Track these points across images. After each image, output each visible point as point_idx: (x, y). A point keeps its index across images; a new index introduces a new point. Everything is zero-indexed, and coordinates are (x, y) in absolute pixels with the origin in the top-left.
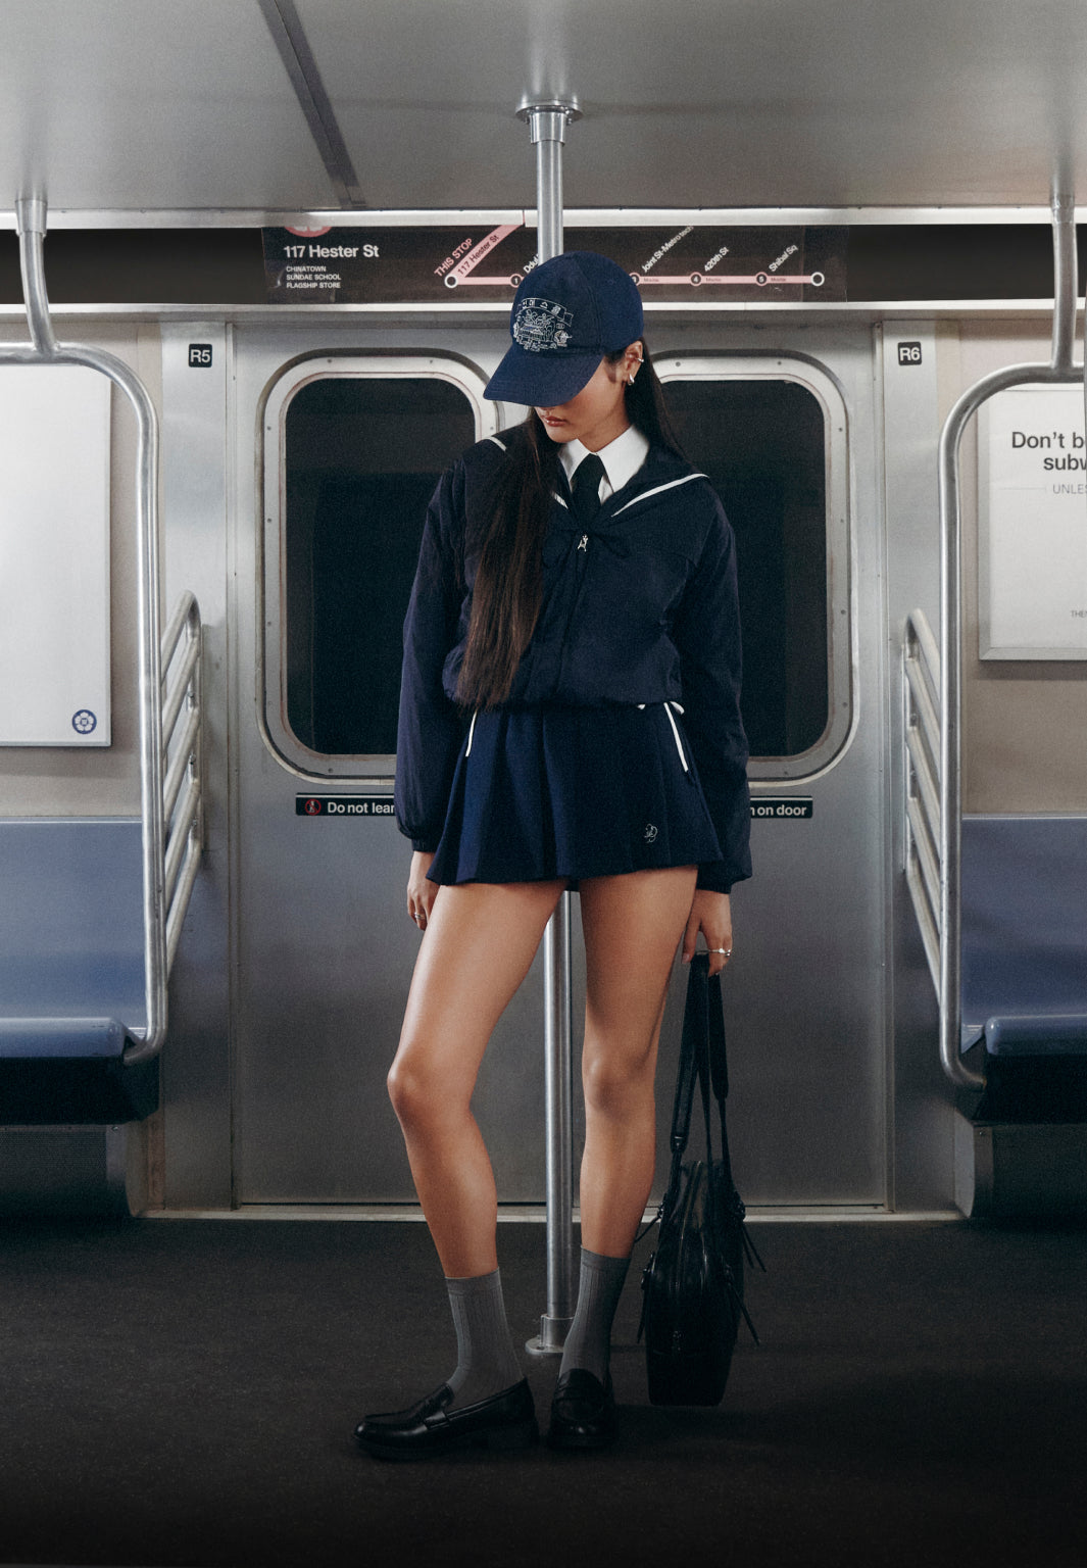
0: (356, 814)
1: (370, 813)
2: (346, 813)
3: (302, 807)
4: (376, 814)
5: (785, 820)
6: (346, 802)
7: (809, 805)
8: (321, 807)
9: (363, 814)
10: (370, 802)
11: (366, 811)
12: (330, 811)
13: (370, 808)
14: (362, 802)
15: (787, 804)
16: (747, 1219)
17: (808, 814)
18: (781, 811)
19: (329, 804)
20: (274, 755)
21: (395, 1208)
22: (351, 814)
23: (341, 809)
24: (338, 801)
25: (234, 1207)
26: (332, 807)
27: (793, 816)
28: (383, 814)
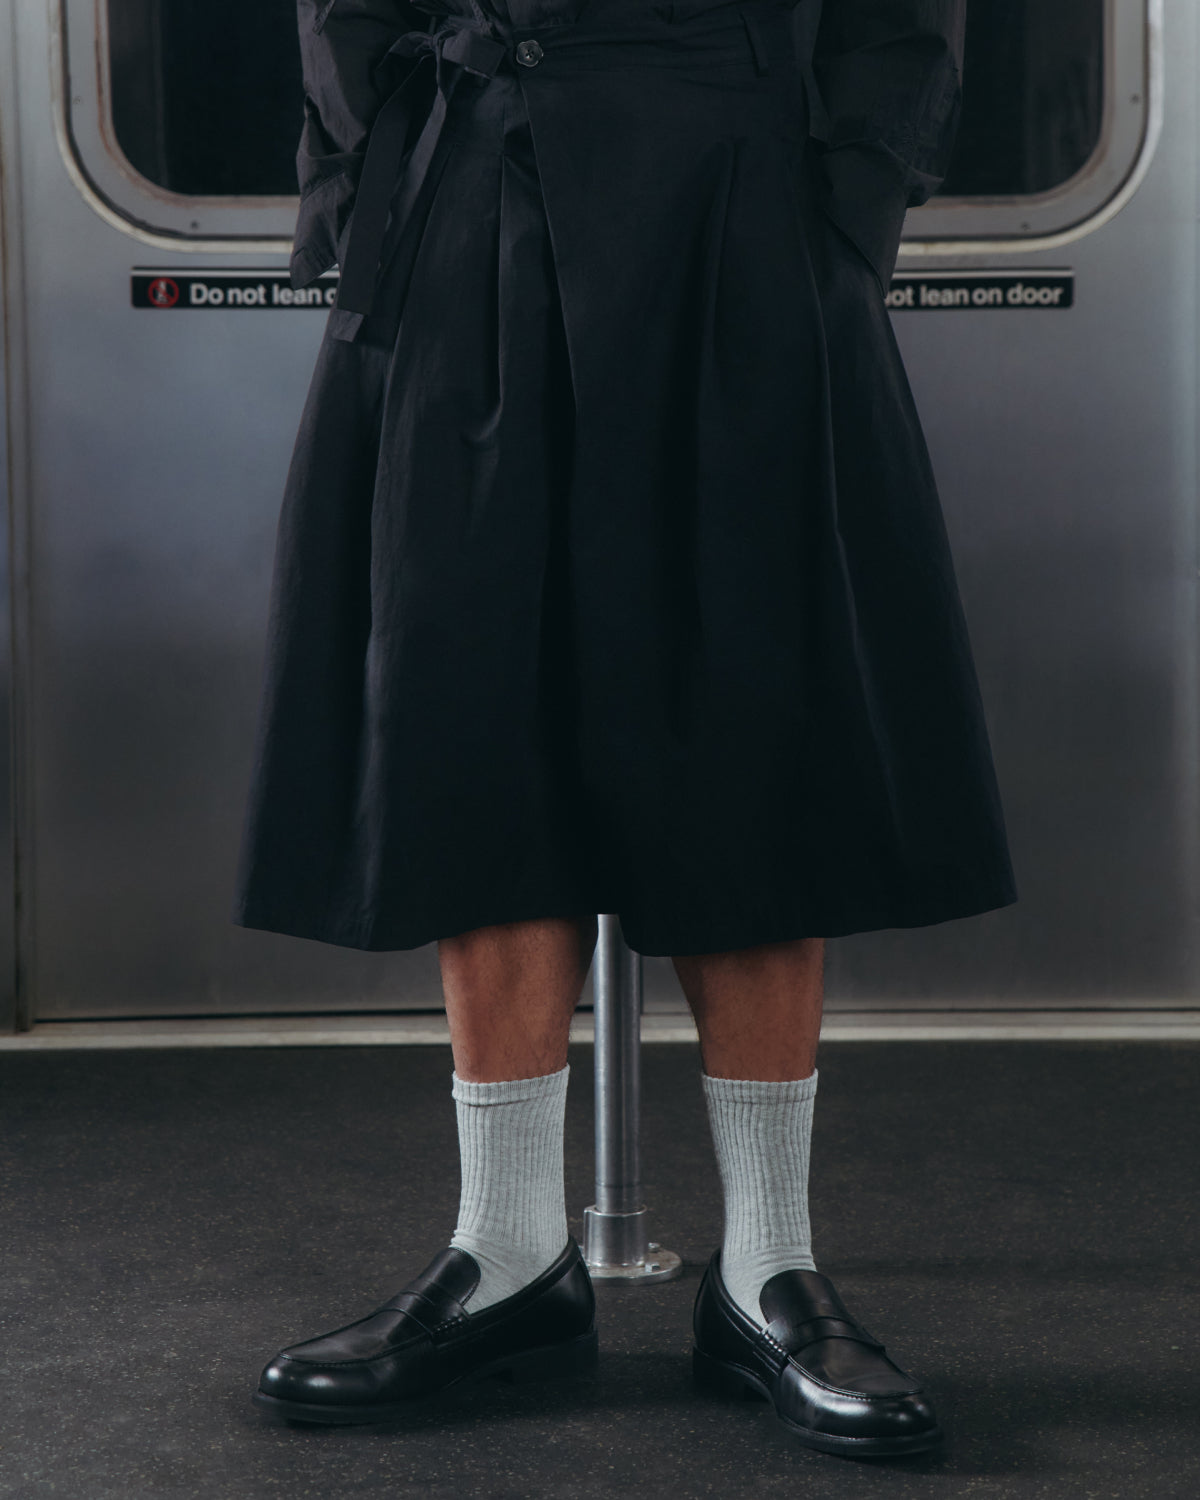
0: (244, 306)
1: (269, 304)
2: (224, 305)
3: (143, 292)
4: (281, 306)
5: (1022, 312)
6: (225, 284)
7: (1066, 285)
8: (179, 293)
9: (257, 305)
10: (268, 283)
11: (262, 301)
12: (194, 300)
13: (269, 295)
14: (253, 283)
15: (1028, 283)
17: (1066, 301)
18: (1015, 296)
19: (194, 287)
20: (89, 196)
22: (235, 306)
23: (216, 296)
24: (211, 283)
25: (22, 1027)
26: (199, 294)
27: (1037, 305)
28: (293, 306)
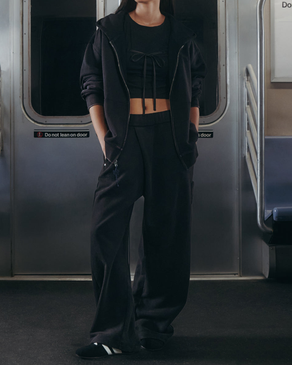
0: (55, 137)
1: (60, 137)
2: (51, 137)
3: (36, 134)
4: (62, 137)
6: (51, 133)
7: (212, 133)
8: (43, 135)
9: (57, 137)
10: (59, 133)
11: (58, 136)
12: (46, 136)
13: (59, 135)
14: (57, 133)
15: (204, 133)
16: (191, 279)
17: (212, 136)
18: (202, 135)
19: (46, 133)
20: (26, 116)
21: (68, 276)
22: (53, 137)
23: (50, 135)
24: (49, 133)
25: (12, 276)
26: (46, 135)
27: (206, 137)
28: (64, 137)
